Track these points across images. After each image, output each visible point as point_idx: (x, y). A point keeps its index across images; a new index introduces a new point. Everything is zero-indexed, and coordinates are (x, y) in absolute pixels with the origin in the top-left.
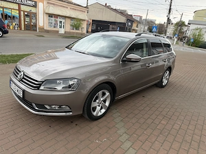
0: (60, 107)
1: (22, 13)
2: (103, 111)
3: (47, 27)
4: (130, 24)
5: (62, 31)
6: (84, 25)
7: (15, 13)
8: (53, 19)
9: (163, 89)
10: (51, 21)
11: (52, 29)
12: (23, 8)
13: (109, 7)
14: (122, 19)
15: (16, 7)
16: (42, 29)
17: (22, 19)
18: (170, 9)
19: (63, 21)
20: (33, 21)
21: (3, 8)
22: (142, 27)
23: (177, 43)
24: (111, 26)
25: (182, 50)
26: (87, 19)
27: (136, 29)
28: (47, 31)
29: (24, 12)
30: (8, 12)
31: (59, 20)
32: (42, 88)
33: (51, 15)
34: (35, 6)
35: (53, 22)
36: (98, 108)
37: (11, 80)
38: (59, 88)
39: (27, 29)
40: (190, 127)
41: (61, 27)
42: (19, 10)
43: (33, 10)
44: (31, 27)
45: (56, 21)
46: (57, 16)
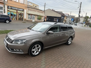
0: (19, 50)
1: (18, 13)
2: (38, 53)
3: (27, 19)
4: (63, 17)
5: (34, 21)
6: (43, 18)
7: (15, 14)
8: (30, 16)
9: (69, 46)
10: (29, 17)
11: (30, 20)
12: (18, 12)
13: (54, 11)
14: (59, 16)
15: (16, 11)
16: (25, 20)
17: (18, 16)
18: (80, 11)
19: (34, 16)
20: (22, 17)
21: (11, 12)
22: (69, 19)
23: (84, 26)
24: (55, 18)
25: (86, 29)
26: (44, 16)
27: (66, 19)
28: (28, 21)
29: (19, 13)
30: (12, 13)
31: (32, 16)
32: (13, 43)
33: (29, 14)
34: (23, 11)
35: (30, 17)
36: (35, 52)
37: (4, 40)
38: (19, 43)
39: (19, 20)
40: (74, 62)
41: (33, 19)
42: (17, 12)
43: (22, 12)
44: (21, 19)
45: (31, 17)
46: (32, 15)
